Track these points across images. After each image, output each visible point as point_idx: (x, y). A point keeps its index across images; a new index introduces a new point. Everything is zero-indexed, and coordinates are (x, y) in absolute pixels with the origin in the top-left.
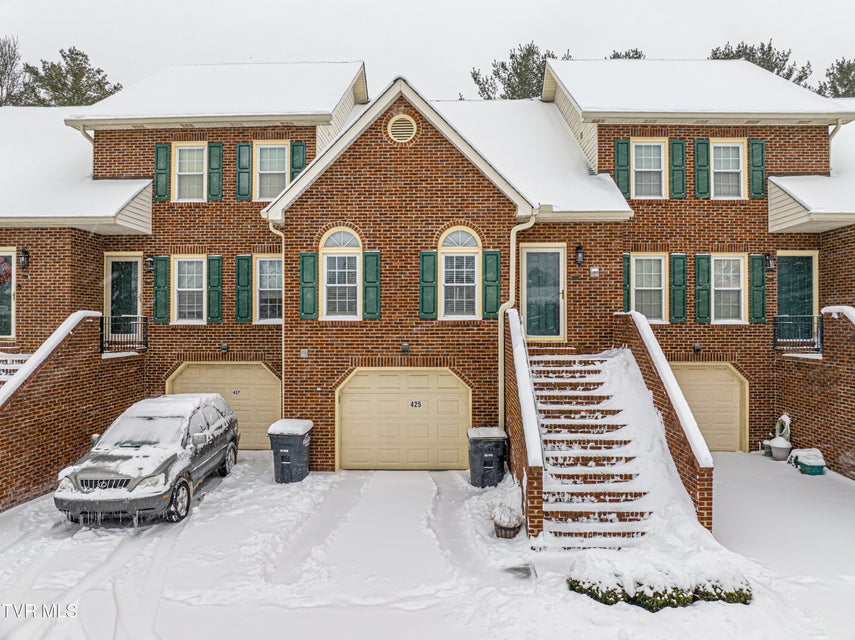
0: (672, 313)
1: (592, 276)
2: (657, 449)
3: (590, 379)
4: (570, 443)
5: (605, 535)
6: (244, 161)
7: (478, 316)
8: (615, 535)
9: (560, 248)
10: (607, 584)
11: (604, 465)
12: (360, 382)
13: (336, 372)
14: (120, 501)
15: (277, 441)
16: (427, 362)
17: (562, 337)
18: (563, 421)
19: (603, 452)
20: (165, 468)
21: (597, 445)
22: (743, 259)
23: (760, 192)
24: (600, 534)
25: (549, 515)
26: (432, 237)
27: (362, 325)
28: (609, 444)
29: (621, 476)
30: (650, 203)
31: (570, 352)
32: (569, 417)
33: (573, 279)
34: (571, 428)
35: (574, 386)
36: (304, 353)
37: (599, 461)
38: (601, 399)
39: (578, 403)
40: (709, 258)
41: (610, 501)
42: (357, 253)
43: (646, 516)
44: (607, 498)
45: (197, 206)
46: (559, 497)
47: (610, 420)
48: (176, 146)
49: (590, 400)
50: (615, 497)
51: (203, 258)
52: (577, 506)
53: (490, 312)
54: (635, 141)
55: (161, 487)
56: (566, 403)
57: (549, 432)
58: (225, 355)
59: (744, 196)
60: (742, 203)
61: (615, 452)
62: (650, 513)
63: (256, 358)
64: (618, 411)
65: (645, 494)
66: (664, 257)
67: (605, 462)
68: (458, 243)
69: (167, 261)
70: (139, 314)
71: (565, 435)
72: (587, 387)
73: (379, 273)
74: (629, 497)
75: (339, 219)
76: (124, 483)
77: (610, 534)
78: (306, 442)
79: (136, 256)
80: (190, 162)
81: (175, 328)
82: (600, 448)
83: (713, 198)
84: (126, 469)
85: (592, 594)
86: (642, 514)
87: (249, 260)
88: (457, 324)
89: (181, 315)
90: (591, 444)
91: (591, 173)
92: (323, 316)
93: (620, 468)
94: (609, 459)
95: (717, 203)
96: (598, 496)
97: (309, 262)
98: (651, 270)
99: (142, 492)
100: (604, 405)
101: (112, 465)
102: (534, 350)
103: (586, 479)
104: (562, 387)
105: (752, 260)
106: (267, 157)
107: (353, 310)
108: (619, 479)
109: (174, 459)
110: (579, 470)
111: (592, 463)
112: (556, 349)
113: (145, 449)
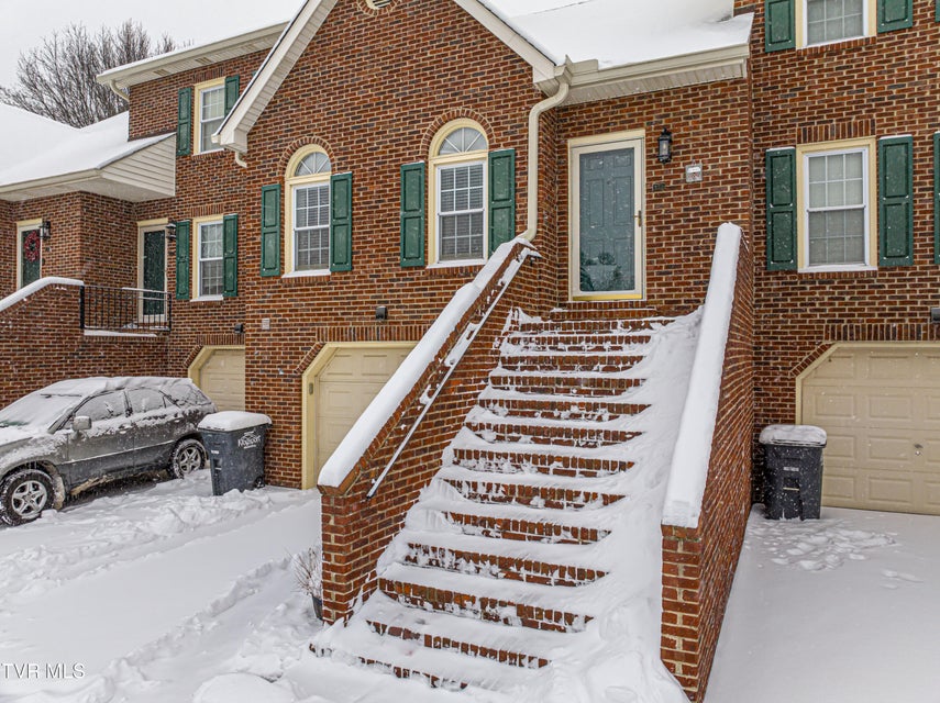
0: (883, 250)
1: (689, 180)
3: (626, 350)
4: (517, 460)
5: (465, 648)
7: (485, 259)
8: (485, 652)
11: (561, 507)
16: (411, 333)
18: (536, 420)
21: (569, 467)
24: (456, 645)
26: (418, 144)
27: (330, 281)
28: (591, 468)
29: (574, 531)
30: (835, 50)
31: (644, 316)
32: (550, 416)
33: (656, 189)
35: (590, 364)
36: (266, 324)
37: (552, 498)
38: (623, 385)
39: (580, 392)
41: (530, 579)
42: (325, 179)
43: (577, 623)
44: (524, 573)
45: (215, 157)
48: (200, 88)
49: (601, 387)
50: (540, 572)
51: (220, 219)
56: (558, 391)
57: (500, 439)
58: (240, 337)
61: (602, 483)
62: (587, 619)
64: (643, 407)
65: (601, 574)
67: (564, 501)
68: (460, 147)
69: (190, 226)
70: (166, 291)
71: (525, 446)
72: (614, 364)
73: (350, 204)
74: (567, 578)
75: (309, 136)
77: (475, 649)
79: (163, 223)
81: (196, 305)
82: (572, 474)
86: (570, 618)
89: (203, 290)
90: (556, 465)
92: (291, 272)
93: (589, 517)
94: (571, 495)
96: (506, 566)
97: (272, 198)
98: (841, 174)
100: (630, 397)
103: (509, 529)
104: (567, 364)
108: (569, 536)
109: (22, 443)
110: (514, 511)
111: (537, 500)
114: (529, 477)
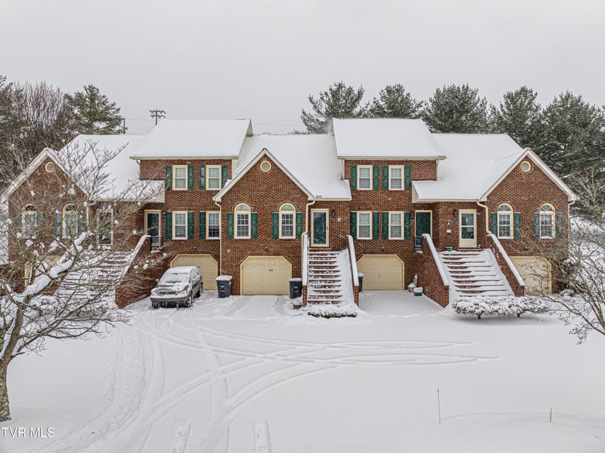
0: (373, 235)
1: (338, 221)
2: (348, 282)
3: (333, 260)
4: (321, 281)
6: (203, 174)
7: (294, 237)
9: (326, 211)
10: (318, 312)
11: (331, 288)
12: (251, 262)
13: (241, 258)
14: (173, 299)
15: (219, 283)
16: (274, 254)
17: (327, 245)
18: (320, 274)
19: (332, 284)
20: (186, 288)
21: (330, 282)
22: (402, 213)
23: (409, 186)
25: (310, 302)
26: (277, 207)
27: (251, 240)
28: (334, 281)
30: (365, 191)
31: (329, 251)
32: (322, 273)
33: (331, 222)
34: (322, 276)
35: (326, 263)
36: (229, 251)
37: (329, 287)
38: (334, 267)
39: (326, 268)
40: (388, 213)
42: (249, 213)
44: (330, 297)
45: (183, 191)
46: (314, 297)
47: (336, 274)
48: (174, 167)
49: (331, 267)
50: (332, 297)
51: (186, 213)
52: (320, 299)
53: (299, 235)
54: (359, 167)
55: (185, 294)
56: (322, 268)
58: (195, 252)
59: (403, 189)
60: (401, 191)
61: (336, 284)
63: (207, 253)
64: (340, 271)
65: (342, 296)
66: (370, 213)
68: (287, 209)
69: (171, 214)
70: (159, 236)
71: (320, 278)
72: (331, 263)
73: (257, 221)
74: (337, 297)
75: (241, 200)
76: (174, 293)
78: (230, 284)
79: (158, 211)
80: (180, 173)
81: (174, 241)
83: (390, 189)
84: (174, 289)
85: (313, 315)
87: (205, 214)
88: (286, 240)
89: (176, 236)
90: (328, 281)
91: (342, 179)
92: (236, 237)
93: (337, 289)
94: (332, 286)
95: (391, 191)
96: (326, 296)
97: (231, 216)
98: (365, 219)
99: (180, 296)
100: (335, 269)
101: (169, 288)
102: (312, 249)
103: (324, 292)
104: (322, 263)
105: (405, 214)
106: (211, 172)
107: (247, 234)
108: (335, 292)
109: (187, 286)
110: (323, 289)
111: (327, 287)
112: (324, 249)
113: (177, 284)
114: (323, 284)
